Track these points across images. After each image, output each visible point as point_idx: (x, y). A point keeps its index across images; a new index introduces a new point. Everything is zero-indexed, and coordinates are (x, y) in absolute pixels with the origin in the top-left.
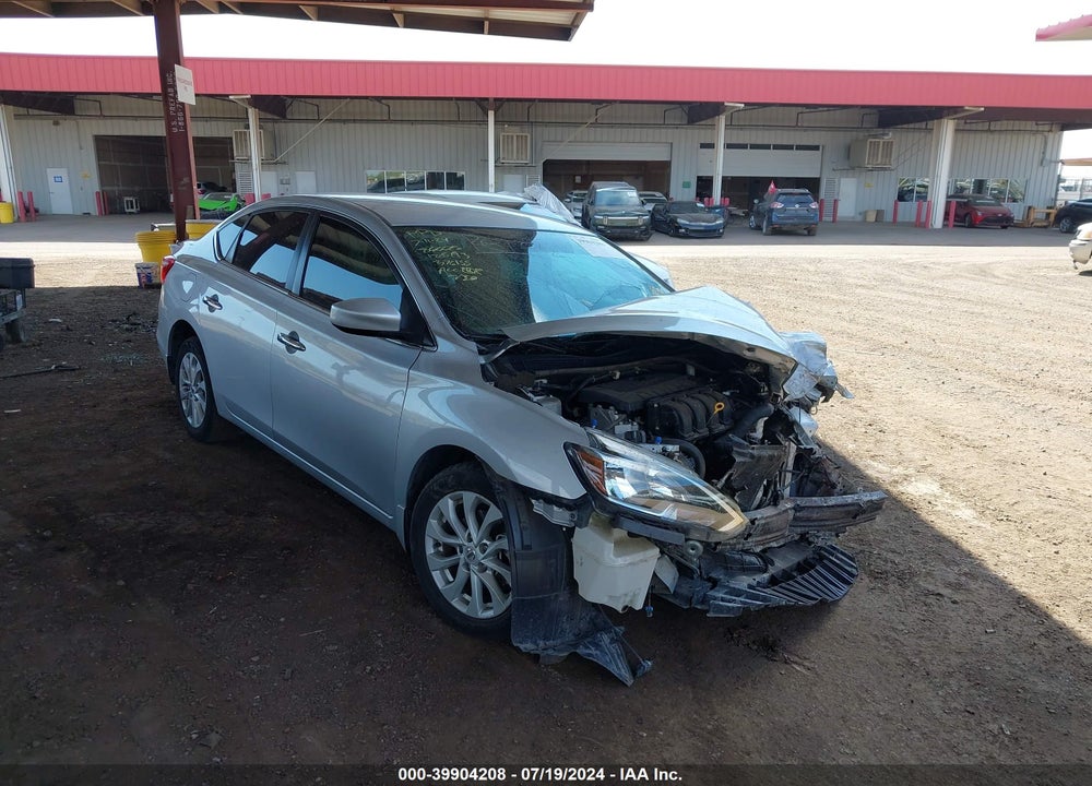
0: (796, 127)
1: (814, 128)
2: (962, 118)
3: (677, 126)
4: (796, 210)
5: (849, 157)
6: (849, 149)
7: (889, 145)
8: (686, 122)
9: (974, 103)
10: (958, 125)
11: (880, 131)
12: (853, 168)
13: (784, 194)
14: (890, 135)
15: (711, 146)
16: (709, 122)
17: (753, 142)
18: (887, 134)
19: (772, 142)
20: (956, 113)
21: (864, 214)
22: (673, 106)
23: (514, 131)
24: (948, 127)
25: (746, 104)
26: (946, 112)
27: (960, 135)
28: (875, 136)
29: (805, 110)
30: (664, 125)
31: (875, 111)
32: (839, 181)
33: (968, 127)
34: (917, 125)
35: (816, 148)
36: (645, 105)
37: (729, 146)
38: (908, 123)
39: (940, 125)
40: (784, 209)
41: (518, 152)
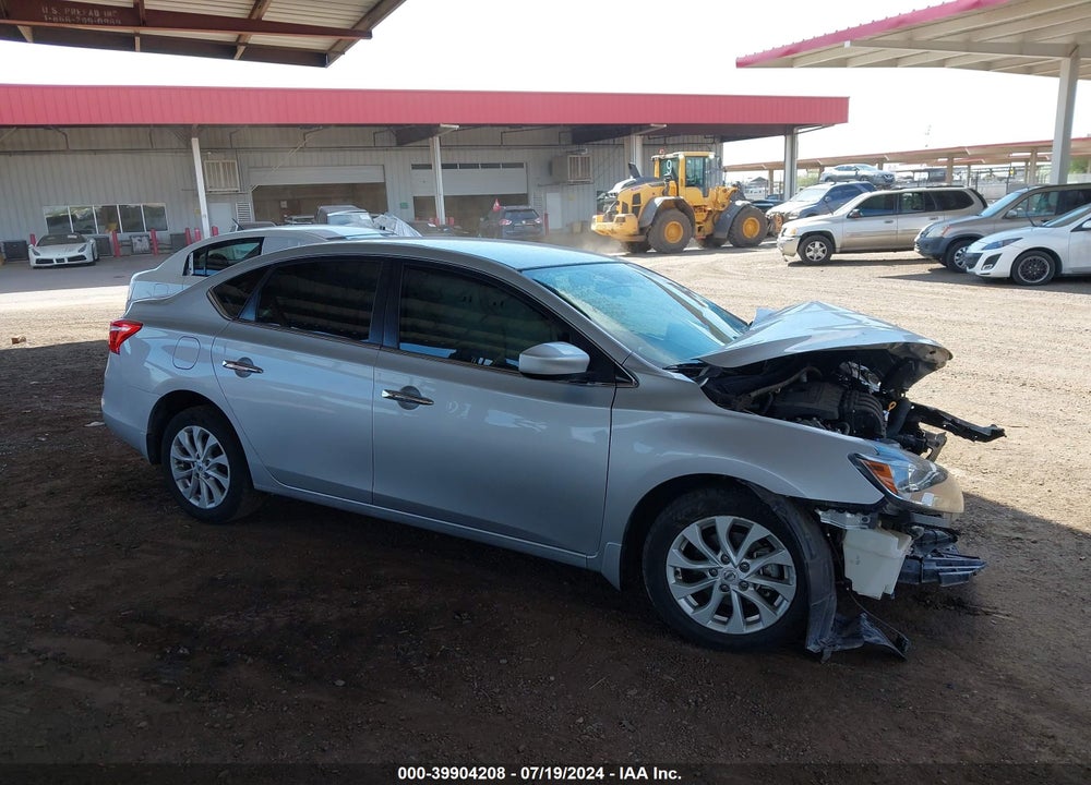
0: (500, 146)
1: (518, 147)
2: (648, 134)
3: (387, 148)
4: (523, 226)
5: (551, 173)
6: (550, 165)
7: (586, 161)
8: (395, 144)
9: (658, 120)
10: (643, 140)
11: (575, 148)
12: (557, 183)
13: (511, 211)
14: (586, 151)
15: (429, 167)
16: (424, 143)
17: (462, 162)
18: (584, 150)
19: (480, 161)
20: (641, 130)
21: (571, 226)
22: (382, 129)
23: (219, 158)
24: (637, 142)
25: (460, 125)
26: (633, 129)
27: (646, 150)
28: (572, 153)
29: (507, 129)
30: (375, 148)
31: (569, 129)
32: (545, 197)
33: (652, 142)
34: (606, 142)
35: (520, 165)
36: (352, 129)
37: (444, 166)
38: (600, 139)
39: (629, 142)
40: (512, 226)
41: (225, 179)
